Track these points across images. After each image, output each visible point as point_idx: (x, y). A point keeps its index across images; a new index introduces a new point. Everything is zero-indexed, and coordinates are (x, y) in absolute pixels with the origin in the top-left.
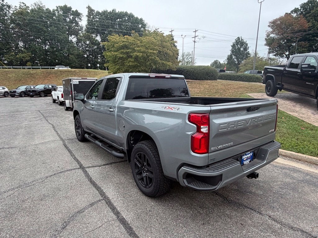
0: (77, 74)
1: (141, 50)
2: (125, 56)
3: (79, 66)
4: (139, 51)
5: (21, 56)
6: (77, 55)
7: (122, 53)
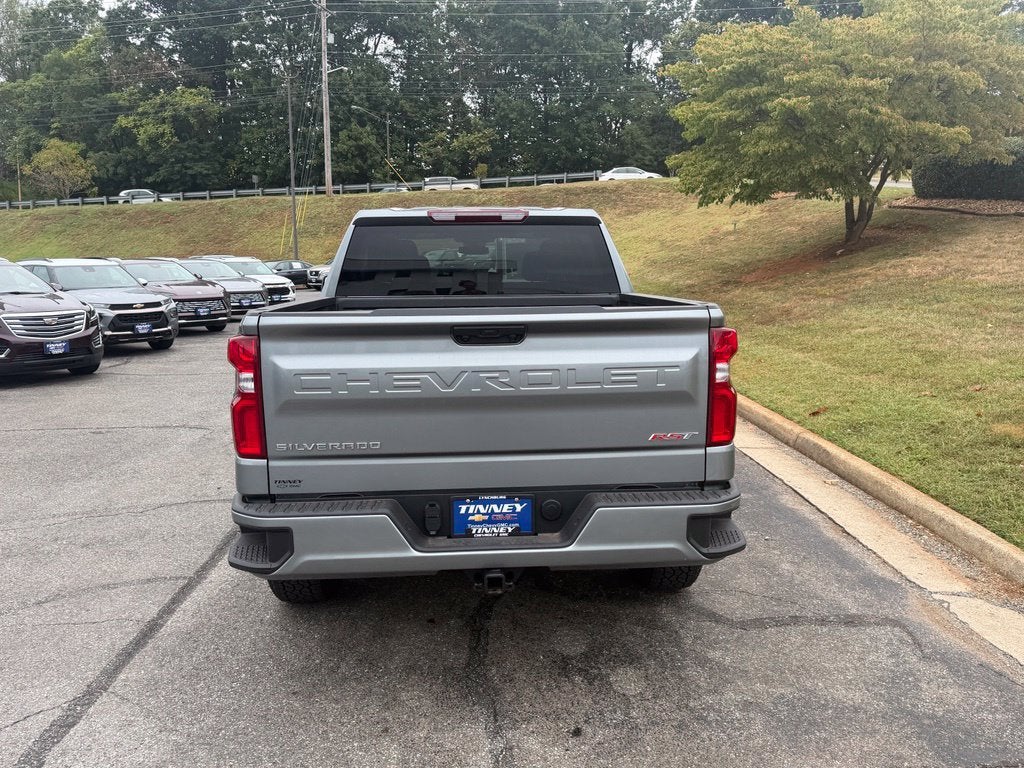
0: (622, 200)
1: (809, 79)
2: (740, 115)
3: (656, 163)
4: (802, 89)
5: (463, 144)
6: (653, 121)
7: (732, 103)
